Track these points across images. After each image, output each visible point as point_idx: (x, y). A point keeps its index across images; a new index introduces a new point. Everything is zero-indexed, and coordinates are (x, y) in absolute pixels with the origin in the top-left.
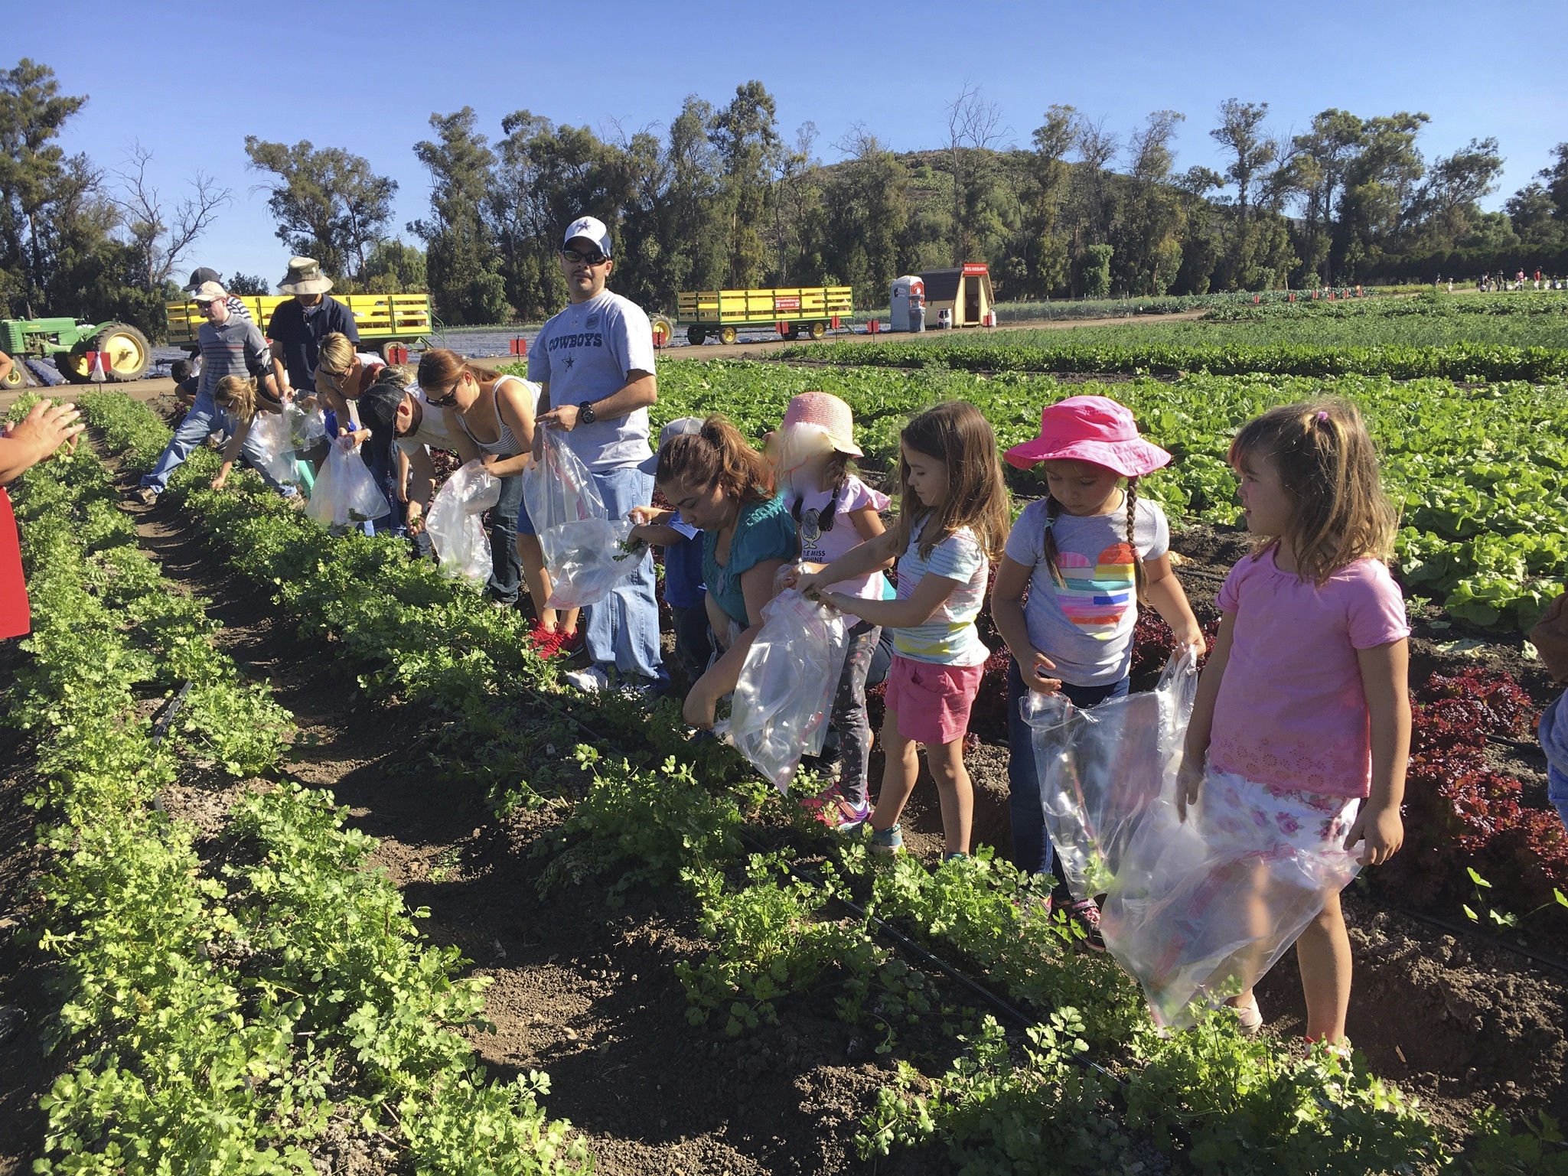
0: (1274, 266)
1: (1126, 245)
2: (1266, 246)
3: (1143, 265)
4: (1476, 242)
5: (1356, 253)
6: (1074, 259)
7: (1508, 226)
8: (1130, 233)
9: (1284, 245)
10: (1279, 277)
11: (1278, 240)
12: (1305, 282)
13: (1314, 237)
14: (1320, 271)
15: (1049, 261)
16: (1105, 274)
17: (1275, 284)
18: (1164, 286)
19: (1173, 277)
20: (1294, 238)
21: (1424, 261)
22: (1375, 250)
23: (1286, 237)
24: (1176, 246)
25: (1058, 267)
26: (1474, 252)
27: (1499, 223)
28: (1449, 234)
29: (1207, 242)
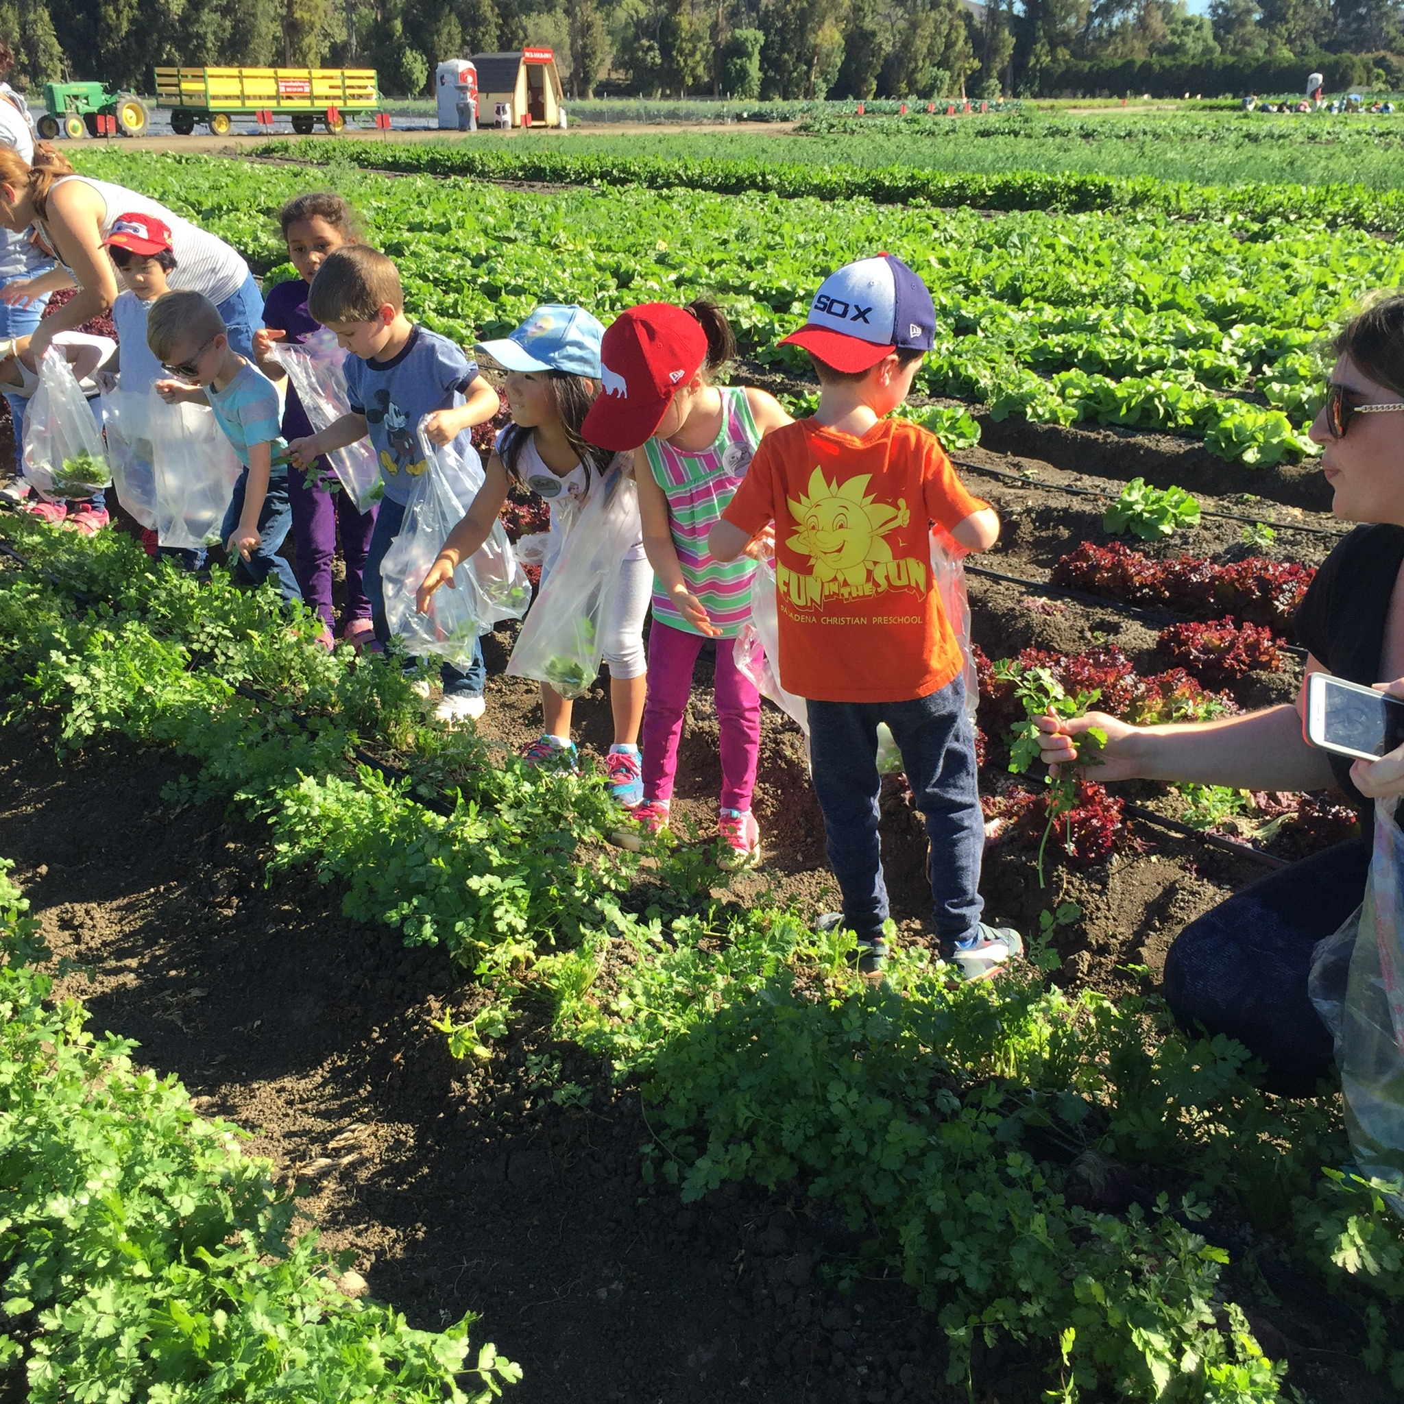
0: (949, 68)
1: (779, 32)
2: (940, 42)
3: (799, 59)
4: (1173, 50)
5: (1041, 57)
6: (717, 45)
7: (1208, 32)
8: (783, 17)
9: (961, 43)
10: (955, 82)
11: (954, 35)
12: (984, 89)
13: (995, 34)
14: (1001, 78)
15: (687, 46)
16: (753, 68)
17: (950, 91)
18: (824, 86)
19: (834, 75)
20: (974, 36)
21: (1113, 71)
22: (1063, 53)
23: (963, 33)
24: (838, 37)
25: (698, 56)
26: (1167, 61)
27: (1199, 28)
28: (1144, 38)
29: (874, 34)
